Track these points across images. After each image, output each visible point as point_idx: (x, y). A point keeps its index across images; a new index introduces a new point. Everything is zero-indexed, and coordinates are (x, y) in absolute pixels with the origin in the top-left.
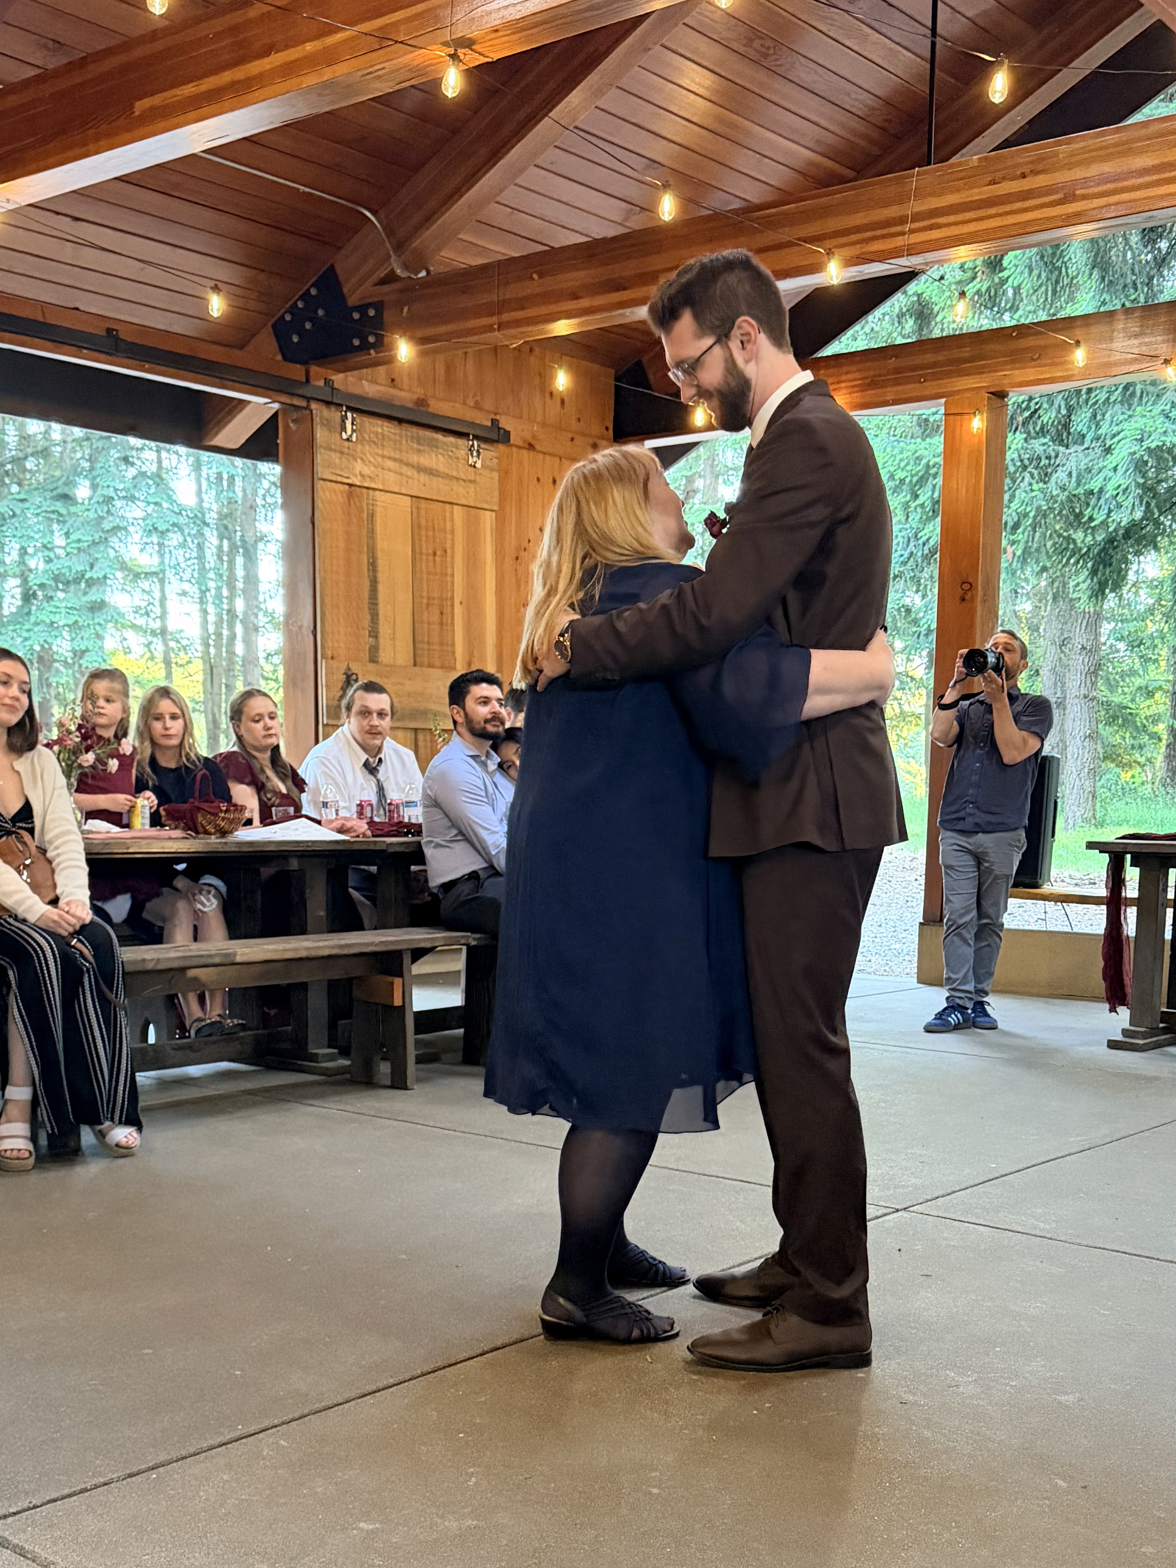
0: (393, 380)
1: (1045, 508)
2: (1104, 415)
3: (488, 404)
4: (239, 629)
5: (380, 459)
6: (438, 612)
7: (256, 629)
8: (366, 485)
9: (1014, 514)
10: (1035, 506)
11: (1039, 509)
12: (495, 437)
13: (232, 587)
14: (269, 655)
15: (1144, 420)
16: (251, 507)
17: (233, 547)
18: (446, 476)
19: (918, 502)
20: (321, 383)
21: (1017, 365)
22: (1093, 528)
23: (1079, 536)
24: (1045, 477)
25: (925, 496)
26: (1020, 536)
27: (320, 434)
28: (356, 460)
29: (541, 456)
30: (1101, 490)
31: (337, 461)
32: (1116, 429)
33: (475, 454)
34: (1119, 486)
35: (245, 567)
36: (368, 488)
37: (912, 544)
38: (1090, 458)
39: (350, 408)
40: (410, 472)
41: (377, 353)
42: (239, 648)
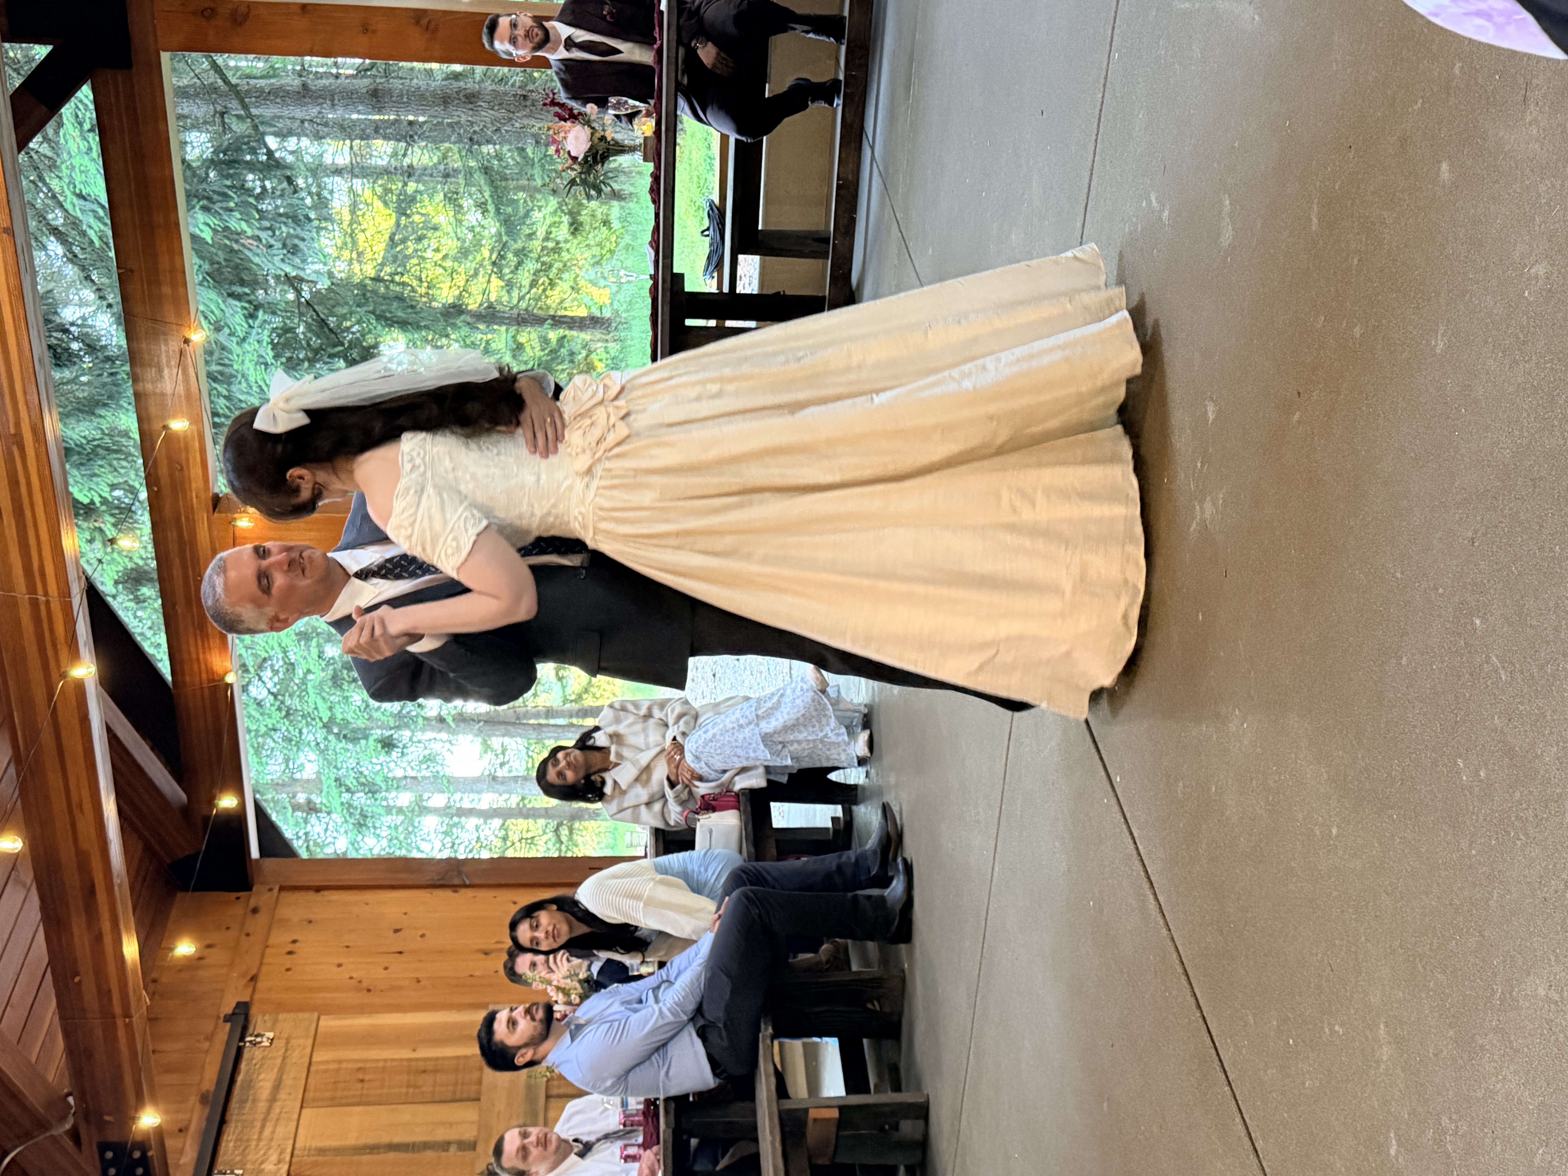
0: (180, 1130)
3: (209, 1026)
5: (262, 1144)
6: (423, 1076)
8: (288, 1158)
12: (243, 1017)
18: (282, 1070)
21: (187, 486)
29: (264, 968)
33: (259, 1039)
36: (292, 1155)
40: (276, 1110)
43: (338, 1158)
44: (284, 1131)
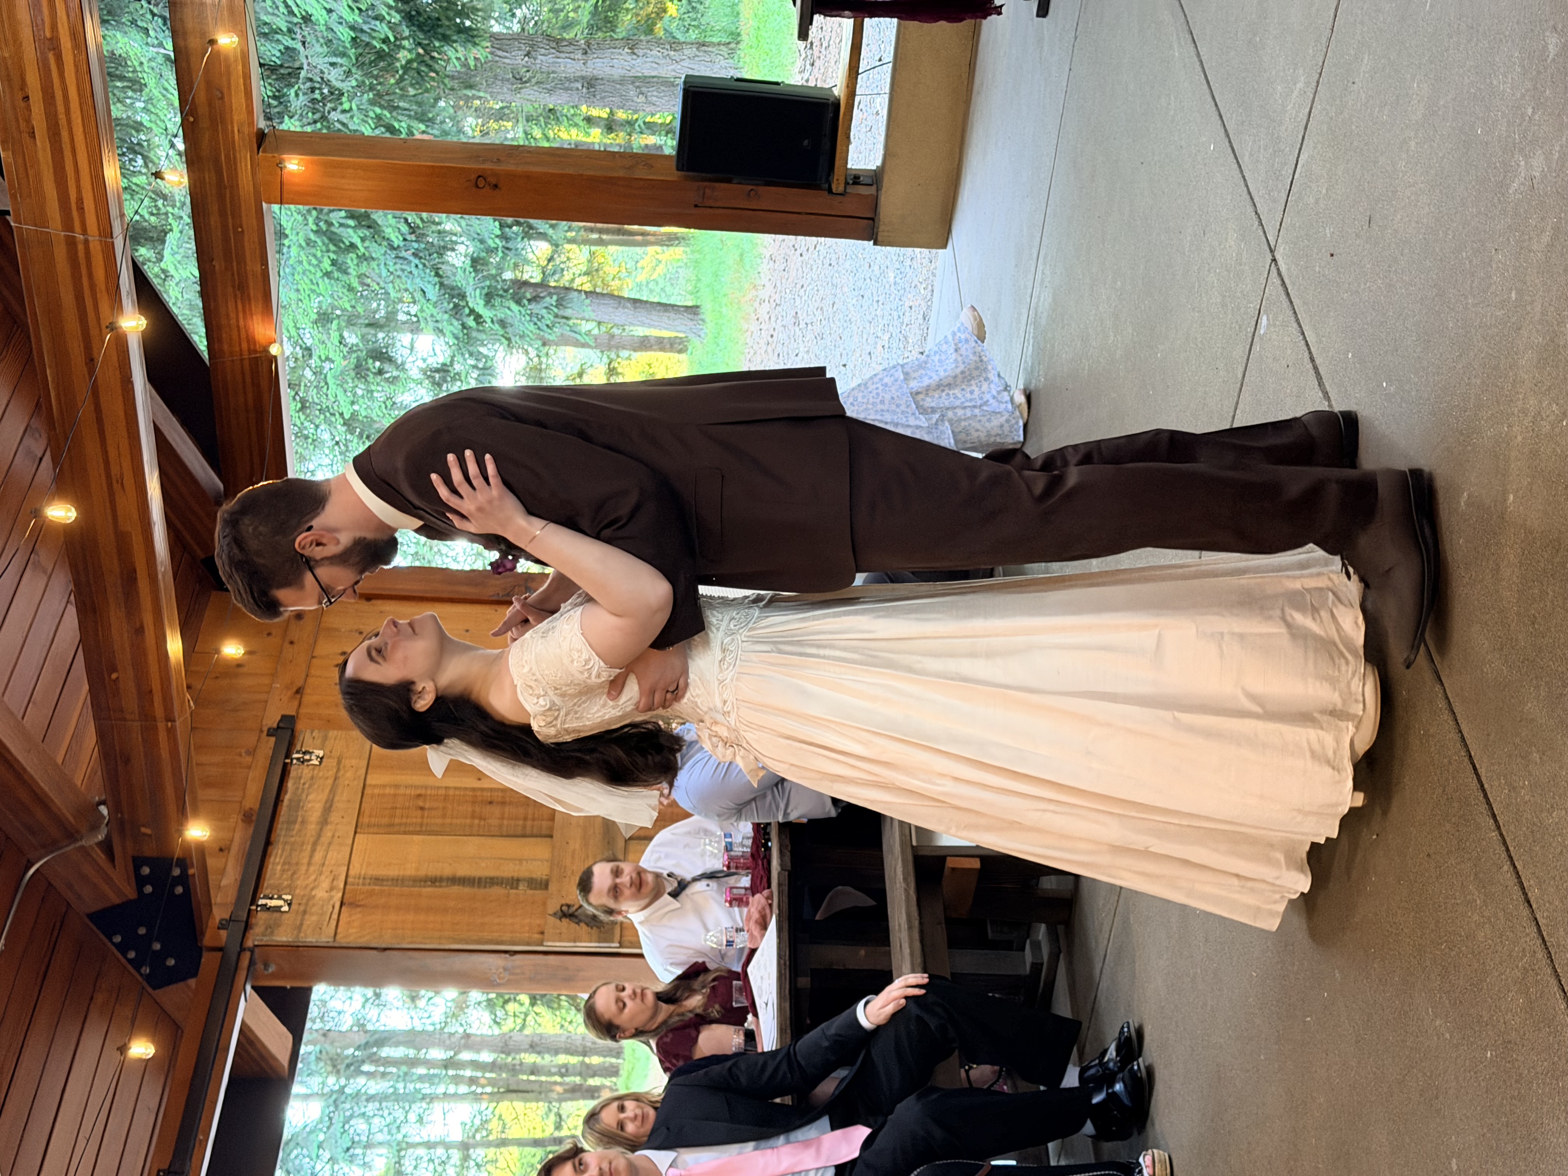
0: (221, 850)
1: (371, 95)
2: (266, 24)
3: (250, 739)
4: (466, 1056)
5: (312, 869)
6: (488, 808)
7: (467, 1036)
8: (342, 886)
9: (377, 131)
10: (370, 107)
11: (372, 102)
12: (289, 732)
13: (414, 1062)
14: (495, 1022)
16: (324, 1035)
18: (333, 791)
19: (359, 244)
20: (224, 933)
21: (228, 116)
22: (396, 38)
23: (403, 56)
24: (337, 95)
25: (352, 236)
26: (402, 125)
27: (283, 936)
28: (314, 896)
29: (310, 680)
30: (352, 28)
31: (314, 918)
32: (282, 9)
33: (307, 757)
34: (349, 7)
35: (397, 1044)
36: (346, 883)
37: (403, 254)
38: (314, 41)
39: (254, 901)
40: (328, 833)
41: (192, 866)
42: (486, 1057)
43: (397, 889)
44: (337, 856)
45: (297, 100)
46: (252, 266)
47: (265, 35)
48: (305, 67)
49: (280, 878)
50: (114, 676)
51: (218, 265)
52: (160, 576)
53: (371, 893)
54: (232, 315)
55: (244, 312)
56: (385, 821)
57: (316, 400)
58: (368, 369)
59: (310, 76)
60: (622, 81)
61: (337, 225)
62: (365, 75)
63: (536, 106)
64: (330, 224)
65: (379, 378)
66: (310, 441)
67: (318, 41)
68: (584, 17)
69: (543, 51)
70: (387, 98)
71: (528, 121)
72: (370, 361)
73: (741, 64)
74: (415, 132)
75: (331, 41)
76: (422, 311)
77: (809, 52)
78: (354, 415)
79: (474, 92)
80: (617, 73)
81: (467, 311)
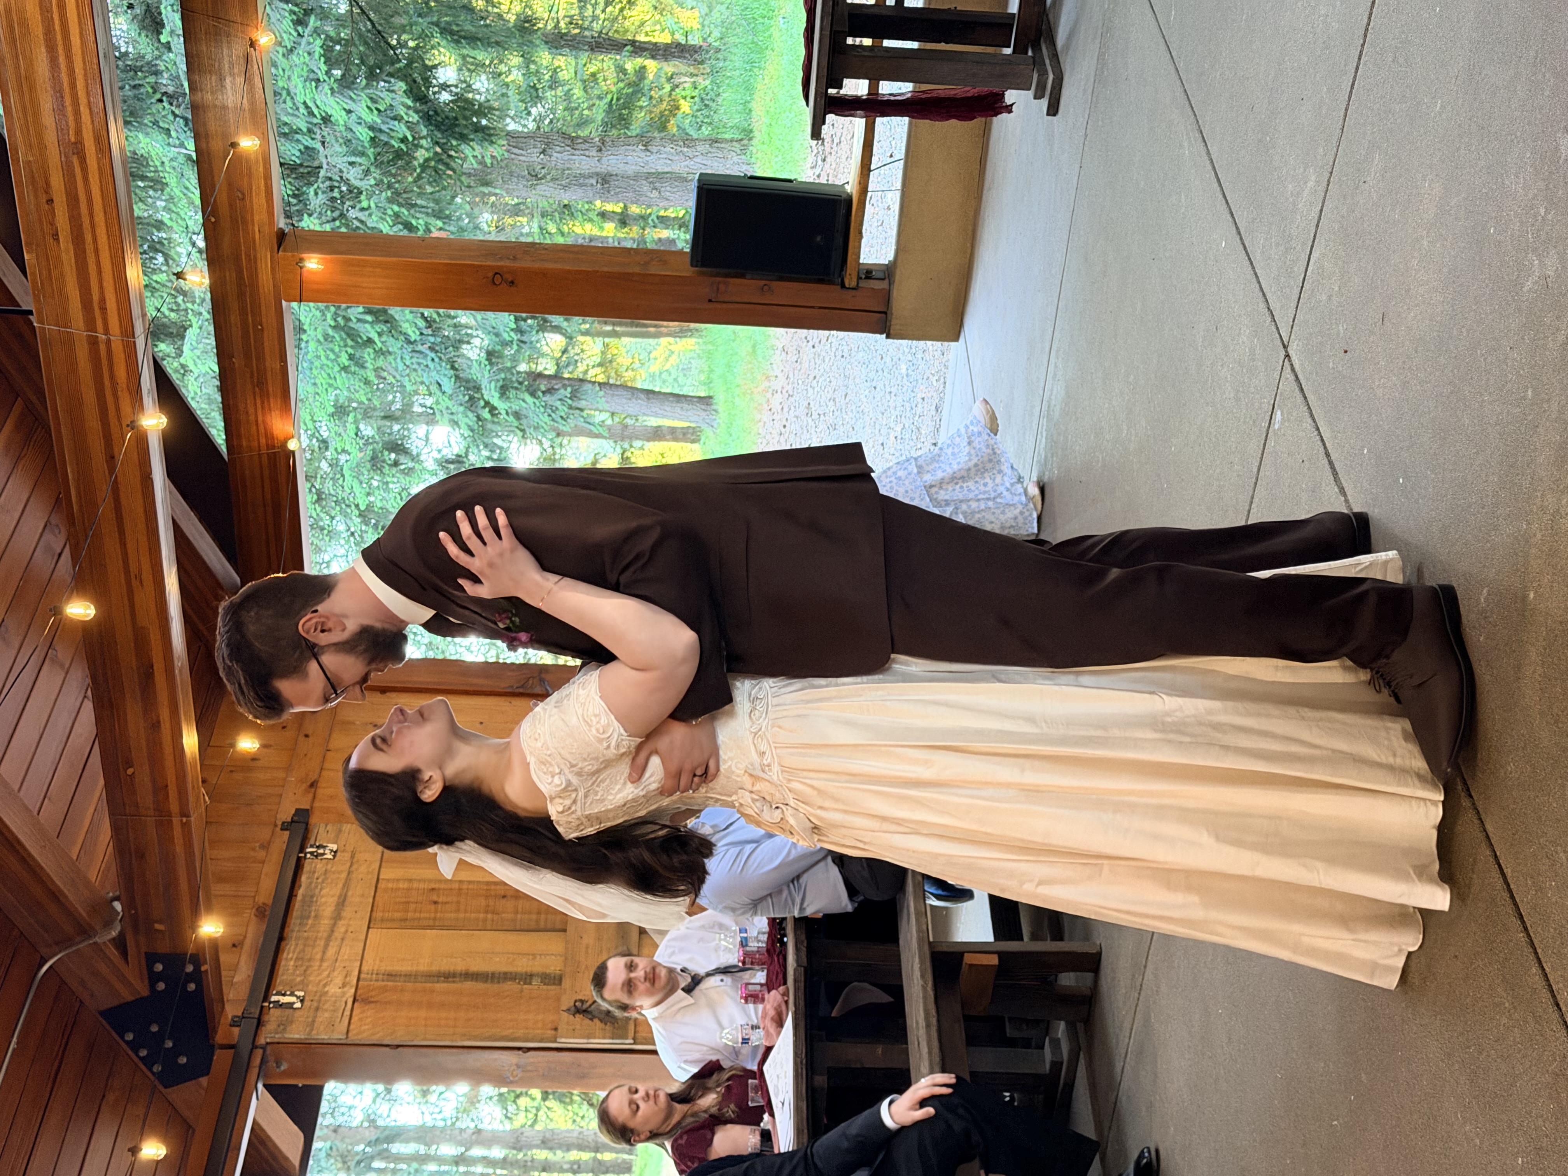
0: (234, 945)
1: (389, 193)
2: (286, 124)
3: (265, 834)
4: (477, 1152)
5: (325, 964)
6: (503, 901)
7: (478, 1131)
8: (355, 981)
9: (395, 229)
10: (388, 205)
11: (390, 201)
12: (304, 826)
13: (424, 1159)
14: (507, 1117)
15: (295, 78)
16: (335, 1131)
17: (385, 1155)
19: (376, 339)
20: (236, 1031)
21: (249, 217)
22: (414, 138)
23: (421, 155)
24: (355, 193)
25: (370, 331)
26: (420, 222)
27: (295, 1034)
28: (327, 992)
29: (324, 773)
30: (371, 128)
31: (326, 1015)
32: (303, 110)
33: (321, 851)
34: (368, 107)
35: (407, 1141)
36: (359, 979)
37: (420, 348)
38: (333, 141)
39: (266, 998)
40: (341, 928)
41: (206, 962)
42: (497, 1153)
43: (410, 985)
45: (316, 199)
46: (272, 363)
47: (285, 135)
48: (325, 166)
49: (293, 974)
50: (130, 771)
51: (238, 362)
52: (177, 672)
53: (384, 990)
54: (251, 410)
55: (263, 408)
56: (397, 915)
57: (332, 492)
58: (384, 461)
59: (329, 175)
60: (636, 177)
61: (355, 320)
62: (383, 174)
63: (551, 201)
64: (347, 319)
65: (394, 470)
66: (326, 532)
67: (337, 141)
68: (599, 115)
69: (558, 149)
70: (405, 196)
71: (543, 215)
72: (386, 453)
73: (753, 160)
74: (432, 229)
75: (349, 141)
76: (438, 403)
77: (821, 148)
78: (370, 507)
79: (490, 189)
80: (631, 170)
81: (482, 403)
